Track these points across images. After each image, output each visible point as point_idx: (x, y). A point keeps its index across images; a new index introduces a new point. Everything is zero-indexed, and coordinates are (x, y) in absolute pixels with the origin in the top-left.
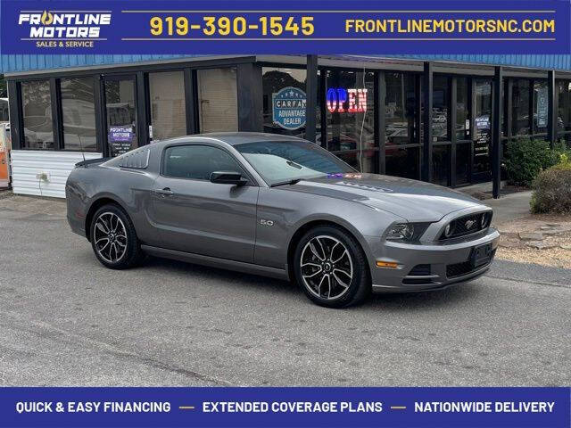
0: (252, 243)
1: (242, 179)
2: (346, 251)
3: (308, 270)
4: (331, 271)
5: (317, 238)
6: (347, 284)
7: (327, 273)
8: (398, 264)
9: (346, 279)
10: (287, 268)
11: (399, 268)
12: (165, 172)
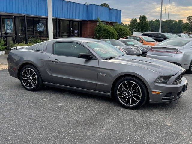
0: (96, 82)
1: (91, 57)
2: (139, 87)
3: (120, 94)
4: (131, 94)
5: (125, 81)
6: (139, 100)
7: (129, 95)
8: (161, 92)
9: (138, 98)
10: (111, 93)
11: (161, 94)
12: (54, 53)
